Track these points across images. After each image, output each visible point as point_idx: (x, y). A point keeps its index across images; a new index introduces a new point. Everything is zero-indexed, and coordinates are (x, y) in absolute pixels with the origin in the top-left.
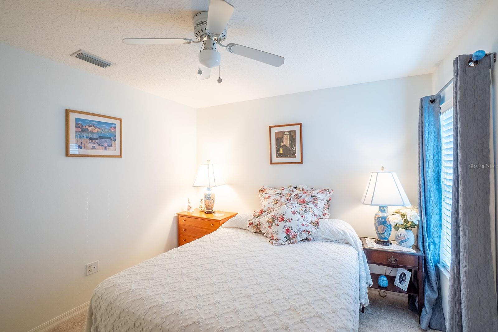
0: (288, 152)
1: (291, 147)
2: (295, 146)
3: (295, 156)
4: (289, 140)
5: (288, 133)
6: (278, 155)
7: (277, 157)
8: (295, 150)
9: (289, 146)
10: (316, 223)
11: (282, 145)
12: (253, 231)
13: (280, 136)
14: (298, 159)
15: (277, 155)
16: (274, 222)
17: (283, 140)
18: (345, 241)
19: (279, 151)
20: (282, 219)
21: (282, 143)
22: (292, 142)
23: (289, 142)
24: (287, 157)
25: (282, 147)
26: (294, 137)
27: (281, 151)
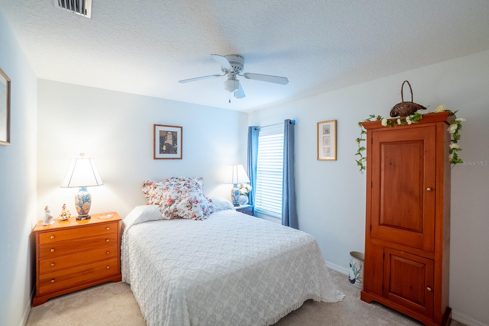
0: (171, 149)
1: (174, 145)
2: (176, 145)
3: (176, 153)
4: (171, 139)
5: (171, 133)
6: (162, 151)
7: (160, 153)
8: (177, 148)
9: (171, 144)
10: (210, 200)
11: (165, 143)
12: (169, 218)
13: (164, 134)
14: (178, 155)
15: (160, 151)
16: (192, 205)
17: (166, 138)
18: (228, 208)
19: (162, 148)
20: (197, 202)
21: (166, 141)
22: (174, 141)
23: (171, 140)
24: (169, 153)
25: (166, 144)
26: (176, 137)
27: (164, 148)
